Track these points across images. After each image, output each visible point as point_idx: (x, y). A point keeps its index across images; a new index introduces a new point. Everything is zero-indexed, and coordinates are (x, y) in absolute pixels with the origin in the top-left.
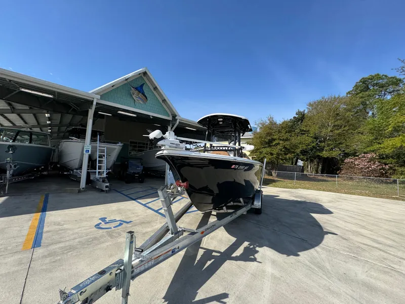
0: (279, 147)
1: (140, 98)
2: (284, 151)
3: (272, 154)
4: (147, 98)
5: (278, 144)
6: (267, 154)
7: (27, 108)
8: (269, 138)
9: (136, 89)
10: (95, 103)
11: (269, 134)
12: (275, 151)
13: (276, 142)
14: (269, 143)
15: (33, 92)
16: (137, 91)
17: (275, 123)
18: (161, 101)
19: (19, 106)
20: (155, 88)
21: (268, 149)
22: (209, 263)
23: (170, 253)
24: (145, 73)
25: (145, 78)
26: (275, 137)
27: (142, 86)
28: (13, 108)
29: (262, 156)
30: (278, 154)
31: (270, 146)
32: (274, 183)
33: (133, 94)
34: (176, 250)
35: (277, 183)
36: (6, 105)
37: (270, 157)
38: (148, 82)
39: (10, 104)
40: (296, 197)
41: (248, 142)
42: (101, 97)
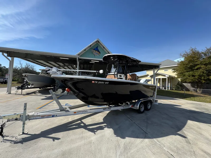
0: (201, 70)
1: (97, 54)
2: (206, 73)
3: (193, 76)
4: (100, 53)
5: (200, 68)
6: (189, 76)
7: (68, 64)
8: (191, 64)
9: (94, 49)
10: (77, 59)
11: (190, 61)
12: (197, 73)
13: (198, 66)
14: (191, 68)
15: (63, 58)
16: (95, 50)
17: (198, 53)
19: (66, 64)
20: (104, 47)
21: (191, 73)
24: (98, 41)
25: (99, 43)
26: (196, 63)
27: (97, 47)
29: (184, 78)
30: (200, 76)
31: (193, 70)
32: (192, 98)
33: (93, 52)
35: (196, 98)
36: (62, 64)
37: (193, 78)
38: (100, 45)
41: (175, 69)
42: (81, 56)
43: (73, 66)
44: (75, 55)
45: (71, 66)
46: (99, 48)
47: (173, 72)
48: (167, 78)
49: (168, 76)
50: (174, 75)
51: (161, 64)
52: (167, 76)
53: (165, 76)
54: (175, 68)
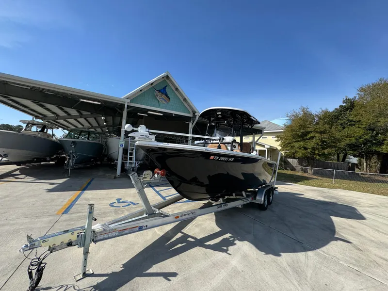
0: (314, 140)
1: (163, 99)
2: (321, 145)
3: (305, 148)
4: (169, 99)
5: (313, 137)
6: (300, 149)
7: (89, 113)
8: (302, 131)
9: (160, 91)
10: (126, 106)
11: (301, 127)
12: (311, 144)
13: (312, 135)
14: (303, 137)
15: (88, 101)
16: (160, 93)
17: (311, 115)
18: (182, 100)
19: (84, 113)
20: (177, 89)
21: (302, 143)
22: (180, 245)
23: (137, 229)
24: (167, 77)
25: (167, 81)
26: (309, 130)
27: (165, 88)
28: (81, 114)
29: (293, 151)
30: (314, 149)
31: (303, 140)
32: (306, 181)
33: (158, 96)
34: (143, 228)
35: (310, 181)
36: (77, 112)
37: (304, 151)
38: (171, 85)
39: (79, 112)
40: (324, 197)
41: (278, 136)
42: (132, 101)
43: (98, 119)
44: (122, 98)
45: (95, 118)
46: (168, 90)
47: (276, 140)
48: (266, 149)
49: (269, 147)
50: (277, 145)
51: (265, 128)
52: (266, 146)
53: (264, 146)
54: (280, 134)
